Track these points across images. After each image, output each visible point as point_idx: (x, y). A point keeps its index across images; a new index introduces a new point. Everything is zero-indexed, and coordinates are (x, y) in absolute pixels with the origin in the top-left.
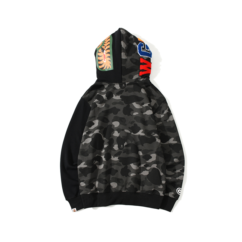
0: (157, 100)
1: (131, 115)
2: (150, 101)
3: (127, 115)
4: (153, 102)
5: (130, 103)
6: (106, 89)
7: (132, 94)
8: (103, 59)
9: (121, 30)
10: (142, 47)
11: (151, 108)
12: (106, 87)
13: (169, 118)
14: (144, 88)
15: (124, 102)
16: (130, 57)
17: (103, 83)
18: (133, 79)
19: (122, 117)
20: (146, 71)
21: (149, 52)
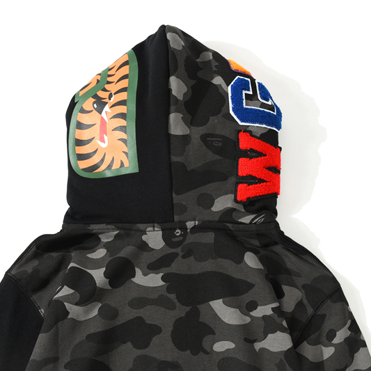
0: (304, 287)
1: (206, 353)
2: (279, 295)
3: (188, 352)
4: (292, 296)
5: (200, 303)
6: (107, 246)
7: (209, 266)
8: (98, 137)
9: (169, 36)
10: (244, 92)
11: (284, 323)
12: (105, 238)
13: (352, 357)
14: (255, 252)
15: (177, 298)
16: (202, 130)
17: (94, 228)
18: (214, 209)
19: (169, 359)
20: (264, 181)
21: (272, 108)
